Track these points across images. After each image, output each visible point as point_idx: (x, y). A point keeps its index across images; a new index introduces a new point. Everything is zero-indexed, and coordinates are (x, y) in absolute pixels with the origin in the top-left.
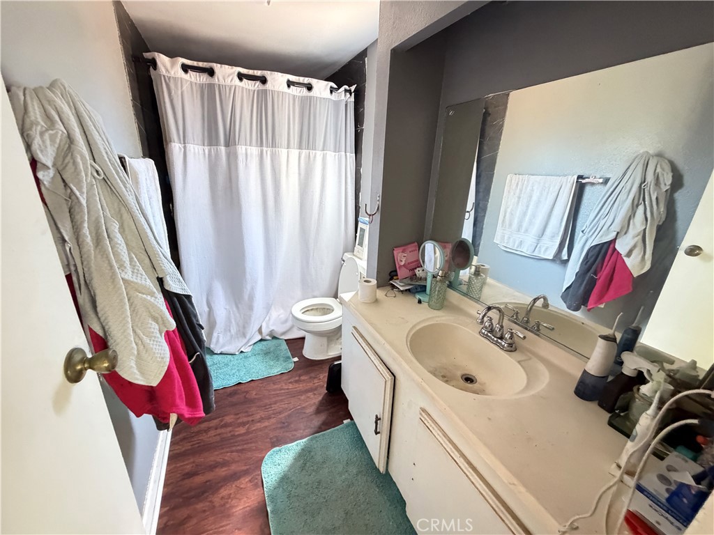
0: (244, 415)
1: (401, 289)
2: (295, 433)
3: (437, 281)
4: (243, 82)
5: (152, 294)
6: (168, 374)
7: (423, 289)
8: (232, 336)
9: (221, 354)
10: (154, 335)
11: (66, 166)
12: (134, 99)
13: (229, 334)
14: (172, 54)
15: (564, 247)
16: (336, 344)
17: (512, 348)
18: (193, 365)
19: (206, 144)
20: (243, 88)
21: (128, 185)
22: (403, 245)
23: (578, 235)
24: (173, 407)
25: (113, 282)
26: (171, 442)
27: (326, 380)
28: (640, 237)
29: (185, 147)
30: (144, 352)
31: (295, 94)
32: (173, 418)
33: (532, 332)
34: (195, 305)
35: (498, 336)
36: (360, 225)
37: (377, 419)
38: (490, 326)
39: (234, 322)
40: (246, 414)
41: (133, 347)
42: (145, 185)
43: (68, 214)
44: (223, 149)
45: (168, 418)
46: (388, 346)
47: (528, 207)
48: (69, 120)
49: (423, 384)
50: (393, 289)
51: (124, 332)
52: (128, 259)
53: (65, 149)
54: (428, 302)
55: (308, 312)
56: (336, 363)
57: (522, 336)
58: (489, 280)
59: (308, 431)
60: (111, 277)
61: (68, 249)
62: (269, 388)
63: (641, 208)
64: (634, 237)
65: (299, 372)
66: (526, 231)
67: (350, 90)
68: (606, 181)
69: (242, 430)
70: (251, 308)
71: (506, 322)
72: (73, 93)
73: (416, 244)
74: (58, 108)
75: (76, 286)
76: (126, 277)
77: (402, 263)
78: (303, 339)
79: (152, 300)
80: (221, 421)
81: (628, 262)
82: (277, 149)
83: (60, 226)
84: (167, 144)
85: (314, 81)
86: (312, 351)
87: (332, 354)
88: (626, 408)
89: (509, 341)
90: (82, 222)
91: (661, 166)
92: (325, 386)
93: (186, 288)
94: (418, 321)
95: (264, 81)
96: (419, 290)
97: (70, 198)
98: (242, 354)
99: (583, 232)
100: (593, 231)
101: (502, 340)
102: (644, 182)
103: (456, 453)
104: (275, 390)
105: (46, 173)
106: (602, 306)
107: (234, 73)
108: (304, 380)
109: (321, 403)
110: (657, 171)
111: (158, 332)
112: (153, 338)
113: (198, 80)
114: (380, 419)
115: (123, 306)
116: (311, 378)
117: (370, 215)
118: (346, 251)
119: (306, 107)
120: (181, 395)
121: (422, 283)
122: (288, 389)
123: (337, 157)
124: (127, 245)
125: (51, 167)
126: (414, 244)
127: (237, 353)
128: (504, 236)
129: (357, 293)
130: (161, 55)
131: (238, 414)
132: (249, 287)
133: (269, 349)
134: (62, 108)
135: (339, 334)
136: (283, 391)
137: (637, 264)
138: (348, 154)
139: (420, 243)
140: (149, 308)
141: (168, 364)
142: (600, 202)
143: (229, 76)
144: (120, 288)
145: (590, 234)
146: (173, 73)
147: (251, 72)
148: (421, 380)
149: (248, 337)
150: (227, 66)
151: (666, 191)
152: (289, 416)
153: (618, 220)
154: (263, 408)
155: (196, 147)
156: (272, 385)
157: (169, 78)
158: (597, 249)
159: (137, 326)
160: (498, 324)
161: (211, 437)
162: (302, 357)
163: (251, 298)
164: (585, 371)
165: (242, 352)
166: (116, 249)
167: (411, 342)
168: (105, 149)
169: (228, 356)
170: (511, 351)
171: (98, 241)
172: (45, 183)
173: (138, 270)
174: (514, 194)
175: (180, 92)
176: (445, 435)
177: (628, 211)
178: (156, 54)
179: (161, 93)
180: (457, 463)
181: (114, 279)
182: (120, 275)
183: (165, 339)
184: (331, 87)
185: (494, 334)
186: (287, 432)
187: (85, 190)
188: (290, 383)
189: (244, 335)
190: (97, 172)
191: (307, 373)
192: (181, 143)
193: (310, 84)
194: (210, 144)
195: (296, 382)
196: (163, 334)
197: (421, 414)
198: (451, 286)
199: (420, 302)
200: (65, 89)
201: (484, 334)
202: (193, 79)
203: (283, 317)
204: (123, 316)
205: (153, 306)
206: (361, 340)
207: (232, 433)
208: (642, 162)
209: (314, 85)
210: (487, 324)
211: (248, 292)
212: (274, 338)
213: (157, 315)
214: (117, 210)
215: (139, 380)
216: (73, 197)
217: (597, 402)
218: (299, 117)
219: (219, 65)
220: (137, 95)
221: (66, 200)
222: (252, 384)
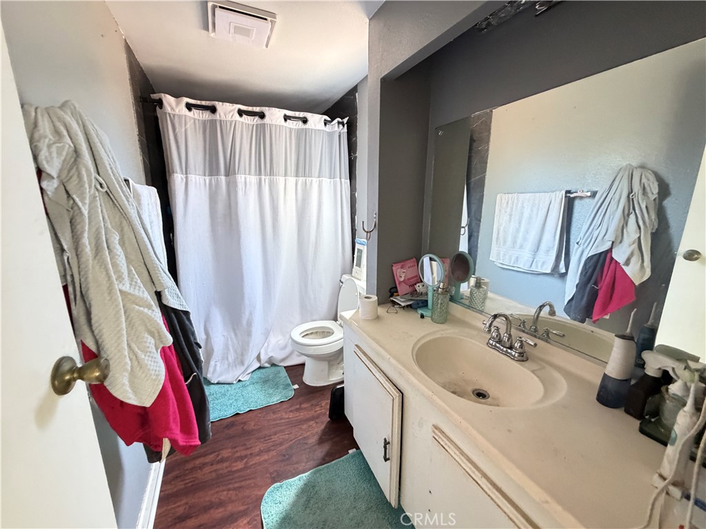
0: (241, 448)
1: (403, 304)
2: (296, 466)
3: (439, 294)
4: (243, 117)
5: (150, 307)
6: (163, 394)
7: (425, 304)
8: (229, 365)
9: (218, 383)
10: (150, 350)
11: (71, 178)
12: (140, 134)
13: (226, 362)
14: (177, 95)
15: (561, 260)
16: (337, 369)
17: (523, 357)
18: (189, 386)
19: (207, 174)
20: (242, 123)
21: (130, 200)
22: (401, 261)
23: (574, 247)
24: (166, 430)
25: (110, 293)
26: (162, 482)
27: (328, 407)
28: (636, 245)
29: (187, 178)
30: (138, 369)
31: (292, 127)
32: (166, 446)
33: (542, 340)
34: (193, 322)
35: (508, 346)
36: (357, 246)
37: (386, 443)
38: (497, 336)
39: (231, 349)
40: (243, 447)
41: (127, 363)
42: (147, 210)
43: (69, 224)
44: (223, 178)
45: (160, 446)
46: (393, 361)
47: (520, 223)
48: (77, 135)
49: (435, 397)
50: (394, 306)
51: (119, 345)
52: (126, 270)
53: (71, 163)
54: (431, 317)
55: (307, 336)
56: (338, 387)
57: (533, 344)
58: (490, 294)
59: (311, 463)
60: (109, 287)
61: (66, 258)
62: (268, 418)
63: (632, 217)
64: (630, 246)
65: (300, 399)
66: (521, 247)
67: (343, 122)
68: (594, 194)
69: (240, 465)
70: (249, 334)
71: (513, 332)
72: (83, 114)
73: (414, 259)
74: (68, 125)
75: (72, 297)
76: (123, 289)
77: (402, 279)
78: (303, 365)
79: (149, 312)
80: (218, 456)
81: (627, 270)
82: (275, 177)
83: (59, 235)
84: (170, 176)
85: (308, 115)
86: (312, 377)
87: (334, 379)
88: (657, 412)
89: (520, 350)
90: (82, 232)
91: (645, 176)
92: (328, 413)
93: (184, 304)
94: (422, 335)
95: (262, 116)
96: (421, 305)
97: (72, 208)
98: (240, 383)
99: (578, 243)
100: (588, 242)
101: (511, 350)
102: (632, 192)
103: (477, 472)
104: (275, 420)
105: (50, 183)
106: (607, 317)
107: (234, 110)
108: (305, 408)
109: (324, 433)
110: (642, 181)
111: (154, 347)
112: (148, 354)
113: (201, 116)
114: (389, 443)
115: (118, 319)
116: (312, 405)
117: (367, 232)
118: (344, 273)
119: (302, 139)
120: (175, 419)
121: (423, 298)
122: (288, 418)
123: (332, 183)
124: (126, 257)
125: (55, 177)
126: (412, 260)
127: (235, 382)
128: (499, 253)
129: (357, 312)
130: (167, 96)
131: (235, 448)
132: (247, 313)
133: (268, 376)
134: (70, 124)
135: (340, 358)
136: (283, 421)
137: (637, 271)
138: (343, 180)
139: (418, 259)
140: (145, 321)
141: (162, 382)
142: (590, 215)
143: (230, 112)
144: (116, 300)
145: (586, 245)
146: (177, 111)
147: (250, 109)
148: (430, 393)
149: (245, 366)
150: (228, 104)
151: (655, 200)
152: (291, 447)
153: (611, 230)
154: (262, 440)
155: (198, 177)
156: (272, 414)
157: (174, 115)
158: (595, 259)
159: (132, 339)
160: (506, 333)
161: (206, 474)
162: (302, 383)
163: (249, 324)
164: (605, 375)
165: (240, 381)
166: (115, 260)
167: (417, 355)
168: (110, 165)
169: (225, 385)
170: (523, 361)
171: (97, 250)
172: (49, 193)
173: (136, 282)
174: (506, 212)
175: (183, 130)
176: (462, 453)
177: (620, 219)
178: (163, 94)
179: (165, 130)
180: (479, 485)
181: (111, 290)
182: (117, 286)
183: (161, 356)
184: (325, 120)
185: (502, 344)
186: (288, 465)
187: (87, 201)
188: (291, 411)
189: (242, 363)
190: (101, 185)
191: (308, 401)
192: (182, 174)
193: (305, 118)
194: (211, 174)
195: (297, 410)
196: (159, 351)
197: (434, 432)
198: (452, 299)
199: (422, 316)
200: (75, 110)
201: (492, 345)
202: (196, 116)
203: (282, 342)
204: (118, 329)
205: (150, 319)
206: (364, 358)
207: (229, 469)
208: (627, 173)
209: (309, 119)
210: (494, 334)
211: (247, 317)
212: (273, 365)
213: (153, 329)
214: (118, 223)
215: (132, 399)
216: (76, 208)
217: (623, 409)
218: (296, 147)
219: (221, 103)
220: (143, 131)
221: (68, 210)
222: (251, 414)
